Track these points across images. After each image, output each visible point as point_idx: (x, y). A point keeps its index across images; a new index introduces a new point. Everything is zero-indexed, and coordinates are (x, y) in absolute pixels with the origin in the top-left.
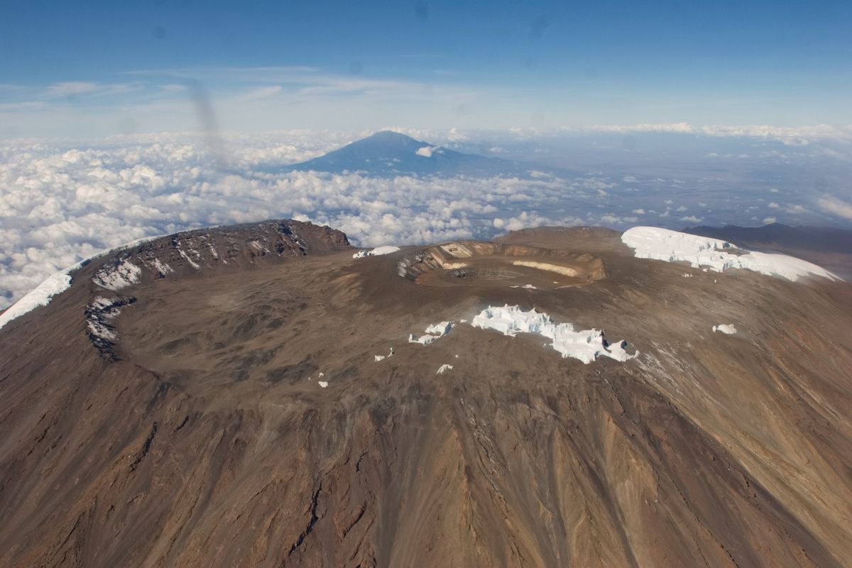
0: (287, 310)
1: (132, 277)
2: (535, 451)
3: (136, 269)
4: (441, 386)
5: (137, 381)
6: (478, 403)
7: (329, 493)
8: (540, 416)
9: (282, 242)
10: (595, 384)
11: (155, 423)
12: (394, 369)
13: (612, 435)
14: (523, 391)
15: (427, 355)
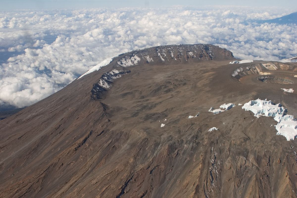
0: (177, 85)
1: (136, 62)
2: (239, 184)
3: (138, 59)
4: (206, 138)
5: (97, 110)
6: (221, 151)
7: (134, 182)
8: (250, 165)
9: (202, 53)
10: (287, 154)
11: (92, 131)
12: (192, 124)
13: (285, 185)
14: (246, 150)
15: (212, 120)
